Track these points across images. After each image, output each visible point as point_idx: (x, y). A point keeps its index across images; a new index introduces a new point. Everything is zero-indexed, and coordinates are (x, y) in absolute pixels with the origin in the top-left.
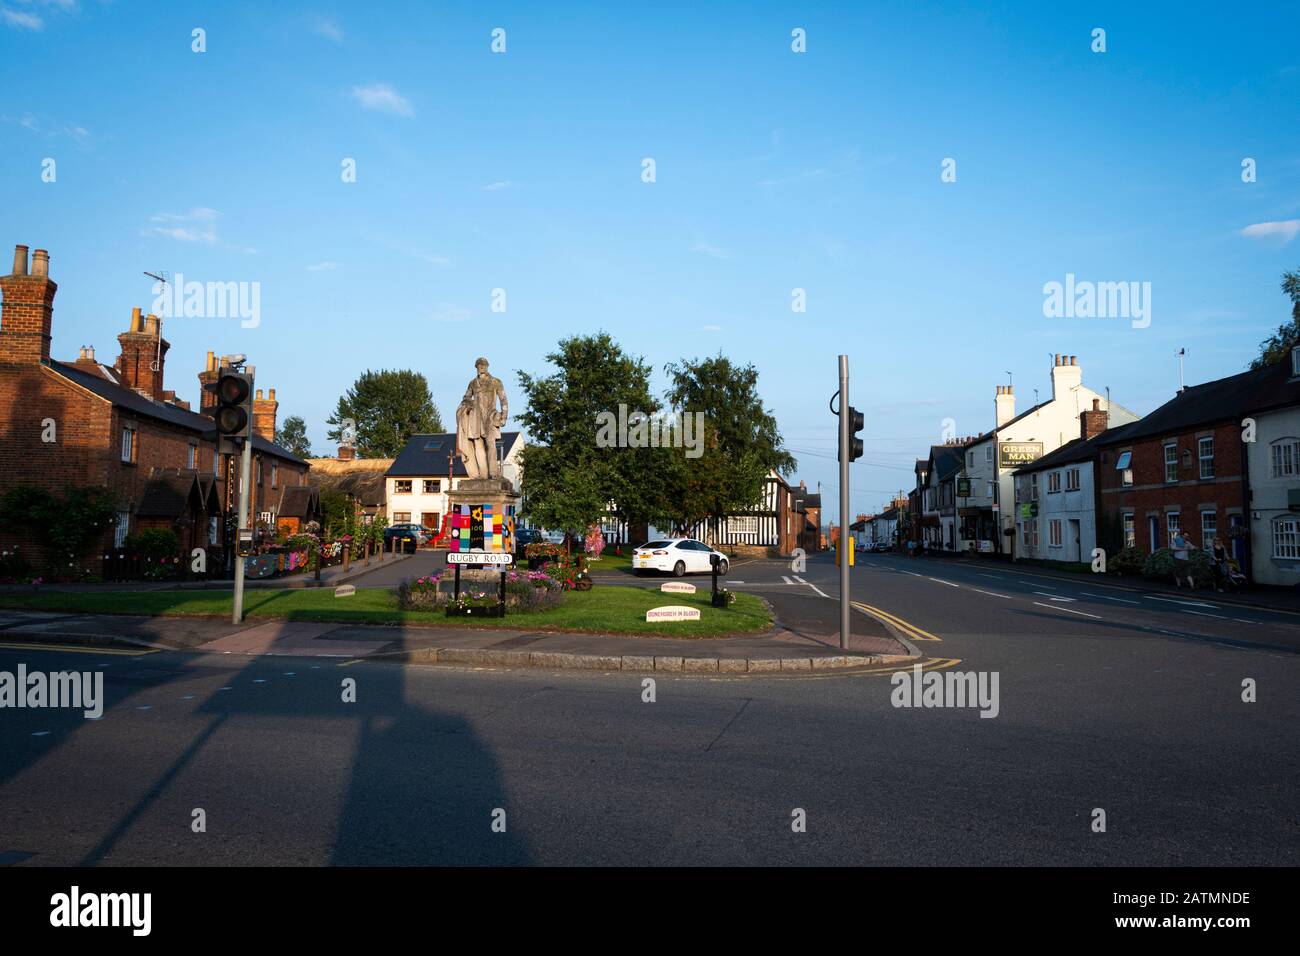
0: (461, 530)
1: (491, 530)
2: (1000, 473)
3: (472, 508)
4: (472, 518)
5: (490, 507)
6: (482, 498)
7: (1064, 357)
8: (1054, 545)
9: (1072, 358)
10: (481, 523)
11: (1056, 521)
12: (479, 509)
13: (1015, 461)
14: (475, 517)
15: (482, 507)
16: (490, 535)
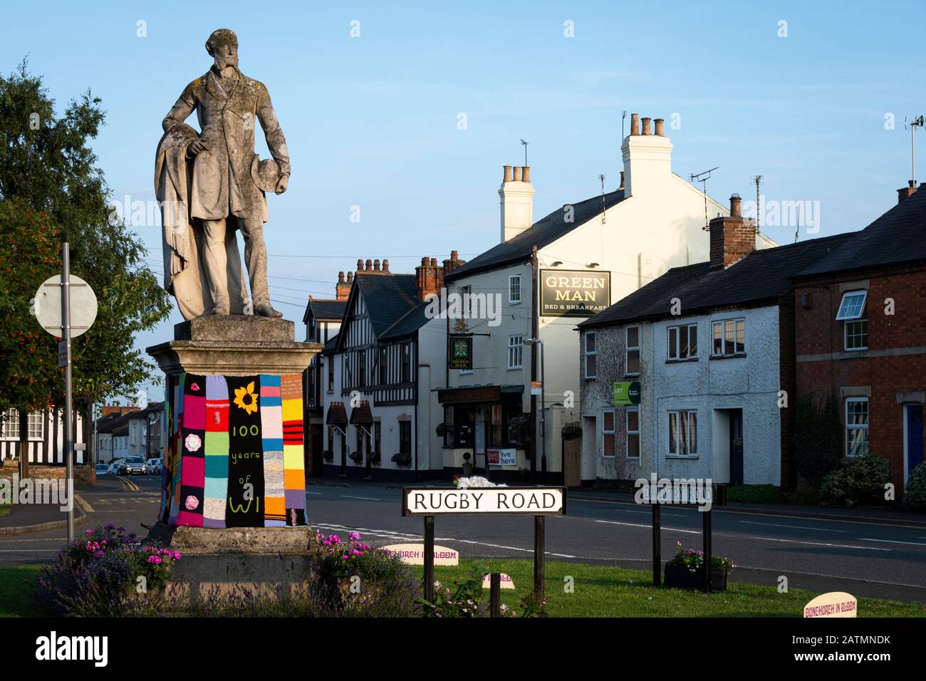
0: (208, 435)
1: (279, 435)
2: (541, 326)
3: (234, 383)
4: (234, 406)
5: (276, 382)
6: (257, 359)
7: (644, 120)
8: (677, 454)
9: (657, 121)
10: (256, 418)
11: (683, 413)
12: (251, 386)
13: (565, 303)
14: (241, 405)
15: (257, 380)
16: (277, 445)
